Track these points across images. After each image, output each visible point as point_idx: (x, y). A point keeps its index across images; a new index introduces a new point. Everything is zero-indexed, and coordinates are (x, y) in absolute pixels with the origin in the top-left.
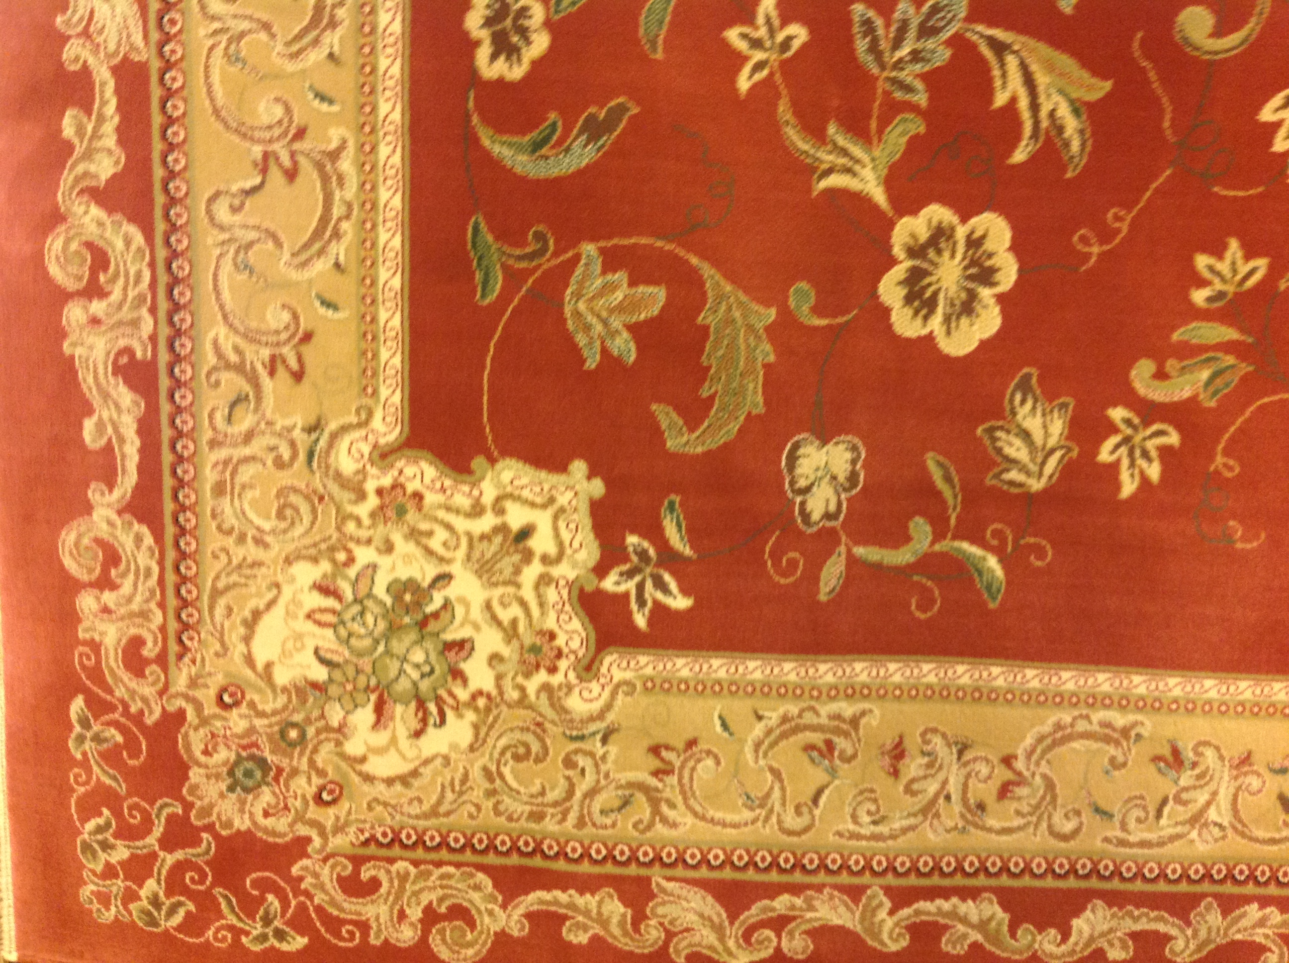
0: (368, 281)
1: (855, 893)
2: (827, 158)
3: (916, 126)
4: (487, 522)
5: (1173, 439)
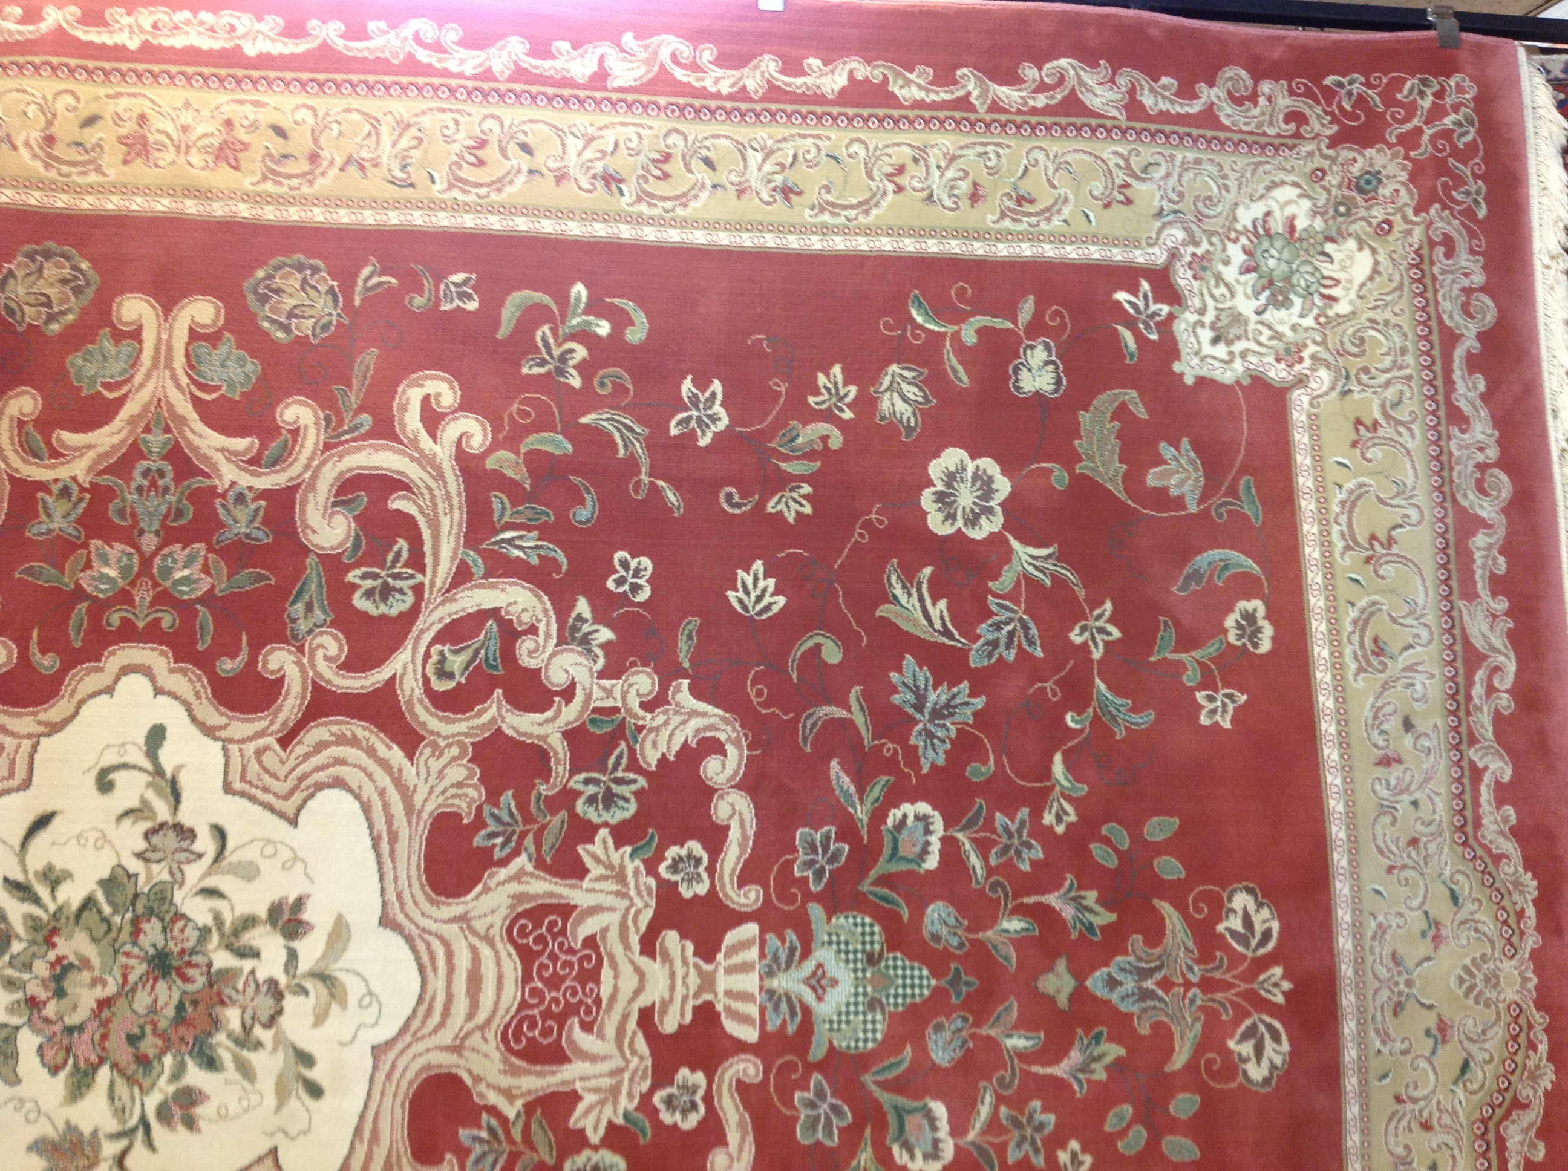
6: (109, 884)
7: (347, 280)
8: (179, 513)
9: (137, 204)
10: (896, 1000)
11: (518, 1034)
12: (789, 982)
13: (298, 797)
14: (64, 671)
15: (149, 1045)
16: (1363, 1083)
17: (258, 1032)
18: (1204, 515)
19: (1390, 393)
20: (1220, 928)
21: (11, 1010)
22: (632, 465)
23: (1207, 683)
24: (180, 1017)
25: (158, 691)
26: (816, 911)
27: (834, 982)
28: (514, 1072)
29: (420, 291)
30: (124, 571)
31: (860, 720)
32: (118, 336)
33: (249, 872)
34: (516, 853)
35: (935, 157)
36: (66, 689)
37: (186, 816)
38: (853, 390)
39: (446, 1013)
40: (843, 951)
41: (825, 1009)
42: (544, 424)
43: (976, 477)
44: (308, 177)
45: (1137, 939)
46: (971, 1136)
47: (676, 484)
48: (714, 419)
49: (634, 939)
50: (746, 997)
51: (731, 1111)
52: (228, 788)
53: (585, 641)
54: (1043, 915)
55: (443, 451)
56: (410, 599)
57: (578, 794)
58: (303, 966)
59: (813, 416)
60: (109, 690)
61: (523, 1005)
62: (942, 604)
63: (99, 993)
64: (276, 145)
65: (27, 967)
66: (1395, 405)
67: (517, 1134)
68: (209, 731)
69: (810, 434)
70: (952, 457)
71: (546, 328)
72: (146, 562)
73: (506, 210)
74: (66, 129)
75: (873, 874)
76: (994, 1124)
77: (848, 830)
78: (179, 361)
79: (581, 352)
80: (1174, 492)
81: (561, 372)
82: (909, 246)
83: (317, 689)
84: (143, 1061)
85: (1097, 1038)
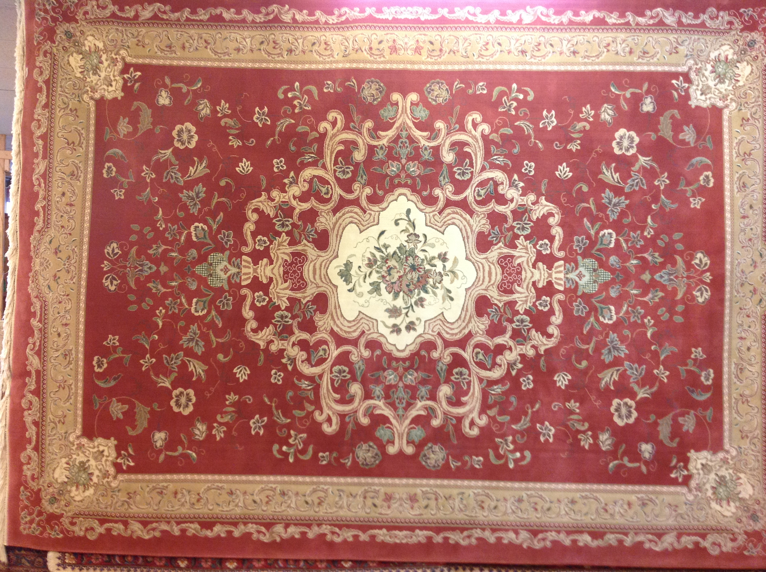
0: (76, 406)
1: (168, 523)
2: (160, 380)
3: (176, 374)
4: (96, 450)
5: (225, 429)
6: (400, 248)
7: (451, 85)
8: (411, 153)
9: (395, 66)
10: (601, 280)
11: (501, 287)
12: (572, 276)
13: (444, 227)
14: (385, 195)
15: (412, 287)
16: (731, 304)
17: (437, 284)
18: (695, 147)
19: (754, 110)
20: (693, 262)
21: (378, 278)
22: (529, 136)
23: (694, 196)
24: (418, 281)
25: (408, 200)
26: (579, 258)
27: (584, 276)
28: (501, 296)
29: (471, 88)
30: (398, 169)
31: (593, 207)
32: (392, 105)
33: (433, 246)
34: (499, 242)
35: (619, 40)
36: (385, 199)
37: (417, 232)
38: (593, 112)
39: (483, 281)
40: (587, 268)
41: (582, 282)
42: (505, 125)
43: (629, 137)
44: (440, 56)
45: (669, 266)
46: (621, 315)
47: (542, 142)
48: (552, 122)
49: (530, 264)
50: (560, 279)
51: (557, 307)
52: (426, 225)
53: (516, 186)
54: (643, 259)
55: (478, 134)
56: (470, 175)
57: (515, 227)
58: (448, 269)
59: (580, 120)
60: (396, 200)
61: (502, 280)
62: (618, 174)
63: (399, 274)
64: (431, 47)
65: (381, 268)
66: (755, 114)
67: (502, 310)
68: (421, 210)
69: (580, 126)
70: (622, 131)
71: (505, 98)
72: (403, 166)
73: (494, 63)
74: (375, 45)
75: (595, 248)
76: (627, 312)
77: (589, 237)
78: (409, 111)
79: (515, 104)
80: (687, 140)
81: (509, 110)
82: (611, 68)
83: (447, 199)
84: (410, 291)
85: (657, 291)
